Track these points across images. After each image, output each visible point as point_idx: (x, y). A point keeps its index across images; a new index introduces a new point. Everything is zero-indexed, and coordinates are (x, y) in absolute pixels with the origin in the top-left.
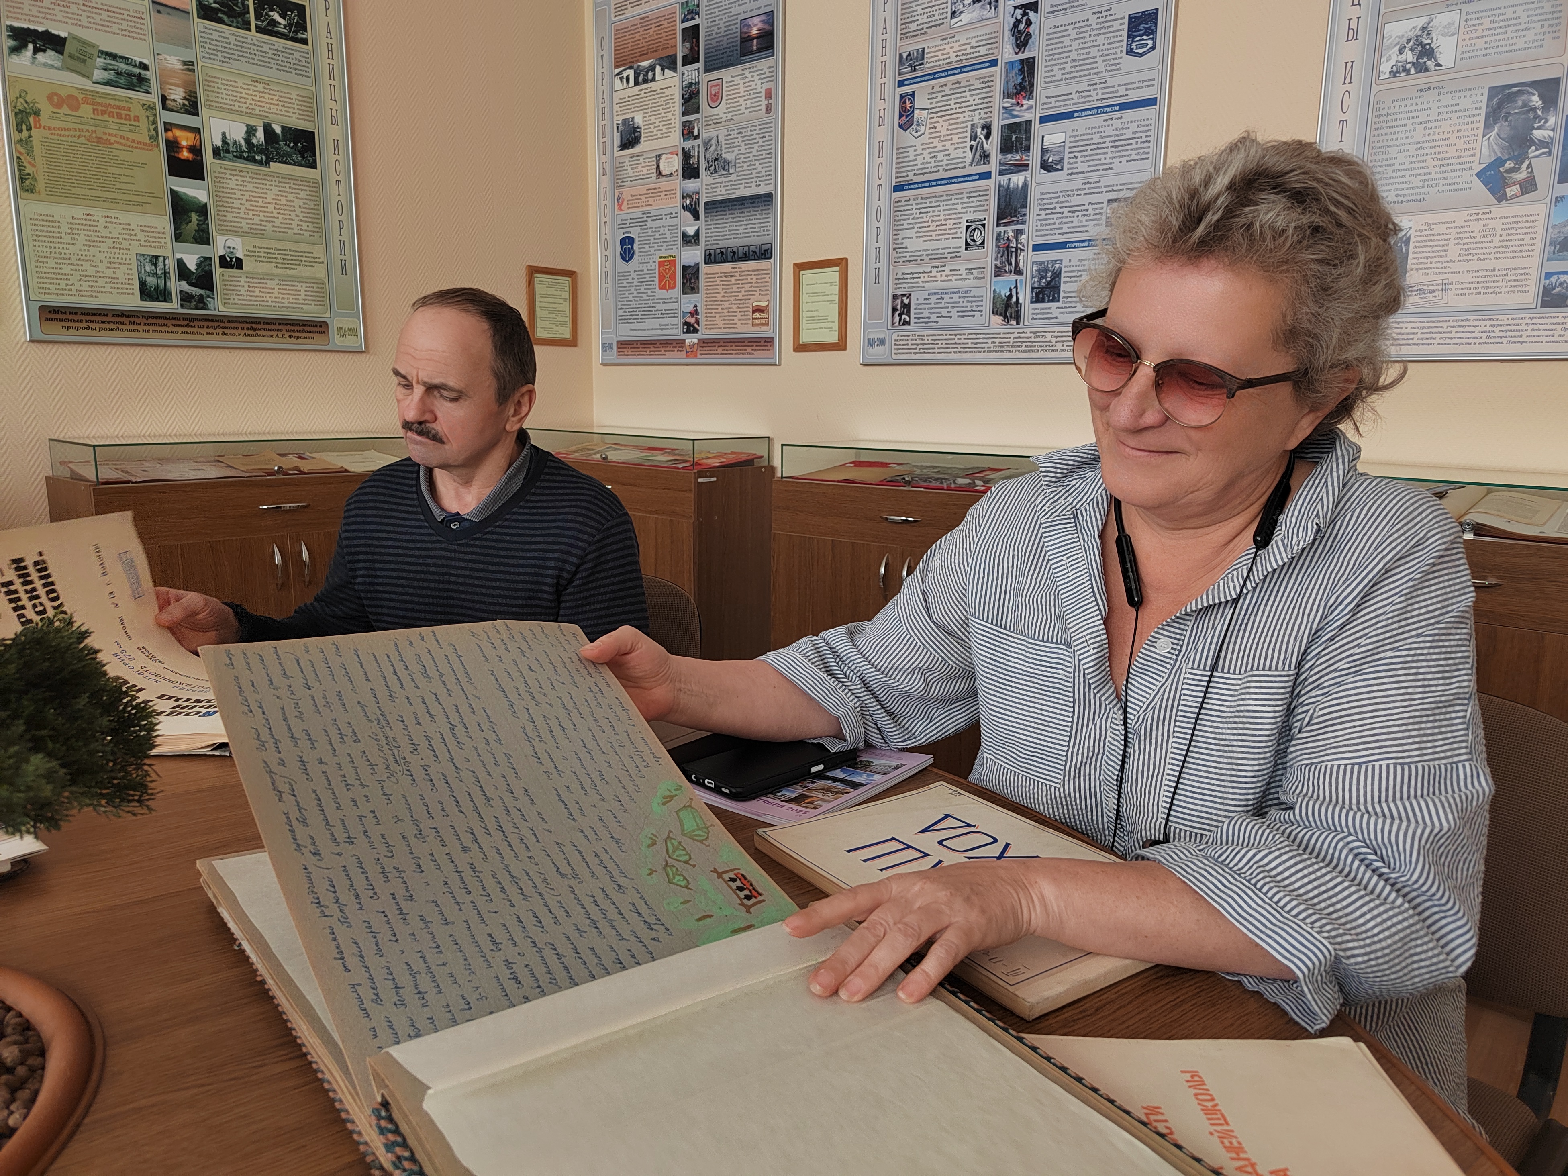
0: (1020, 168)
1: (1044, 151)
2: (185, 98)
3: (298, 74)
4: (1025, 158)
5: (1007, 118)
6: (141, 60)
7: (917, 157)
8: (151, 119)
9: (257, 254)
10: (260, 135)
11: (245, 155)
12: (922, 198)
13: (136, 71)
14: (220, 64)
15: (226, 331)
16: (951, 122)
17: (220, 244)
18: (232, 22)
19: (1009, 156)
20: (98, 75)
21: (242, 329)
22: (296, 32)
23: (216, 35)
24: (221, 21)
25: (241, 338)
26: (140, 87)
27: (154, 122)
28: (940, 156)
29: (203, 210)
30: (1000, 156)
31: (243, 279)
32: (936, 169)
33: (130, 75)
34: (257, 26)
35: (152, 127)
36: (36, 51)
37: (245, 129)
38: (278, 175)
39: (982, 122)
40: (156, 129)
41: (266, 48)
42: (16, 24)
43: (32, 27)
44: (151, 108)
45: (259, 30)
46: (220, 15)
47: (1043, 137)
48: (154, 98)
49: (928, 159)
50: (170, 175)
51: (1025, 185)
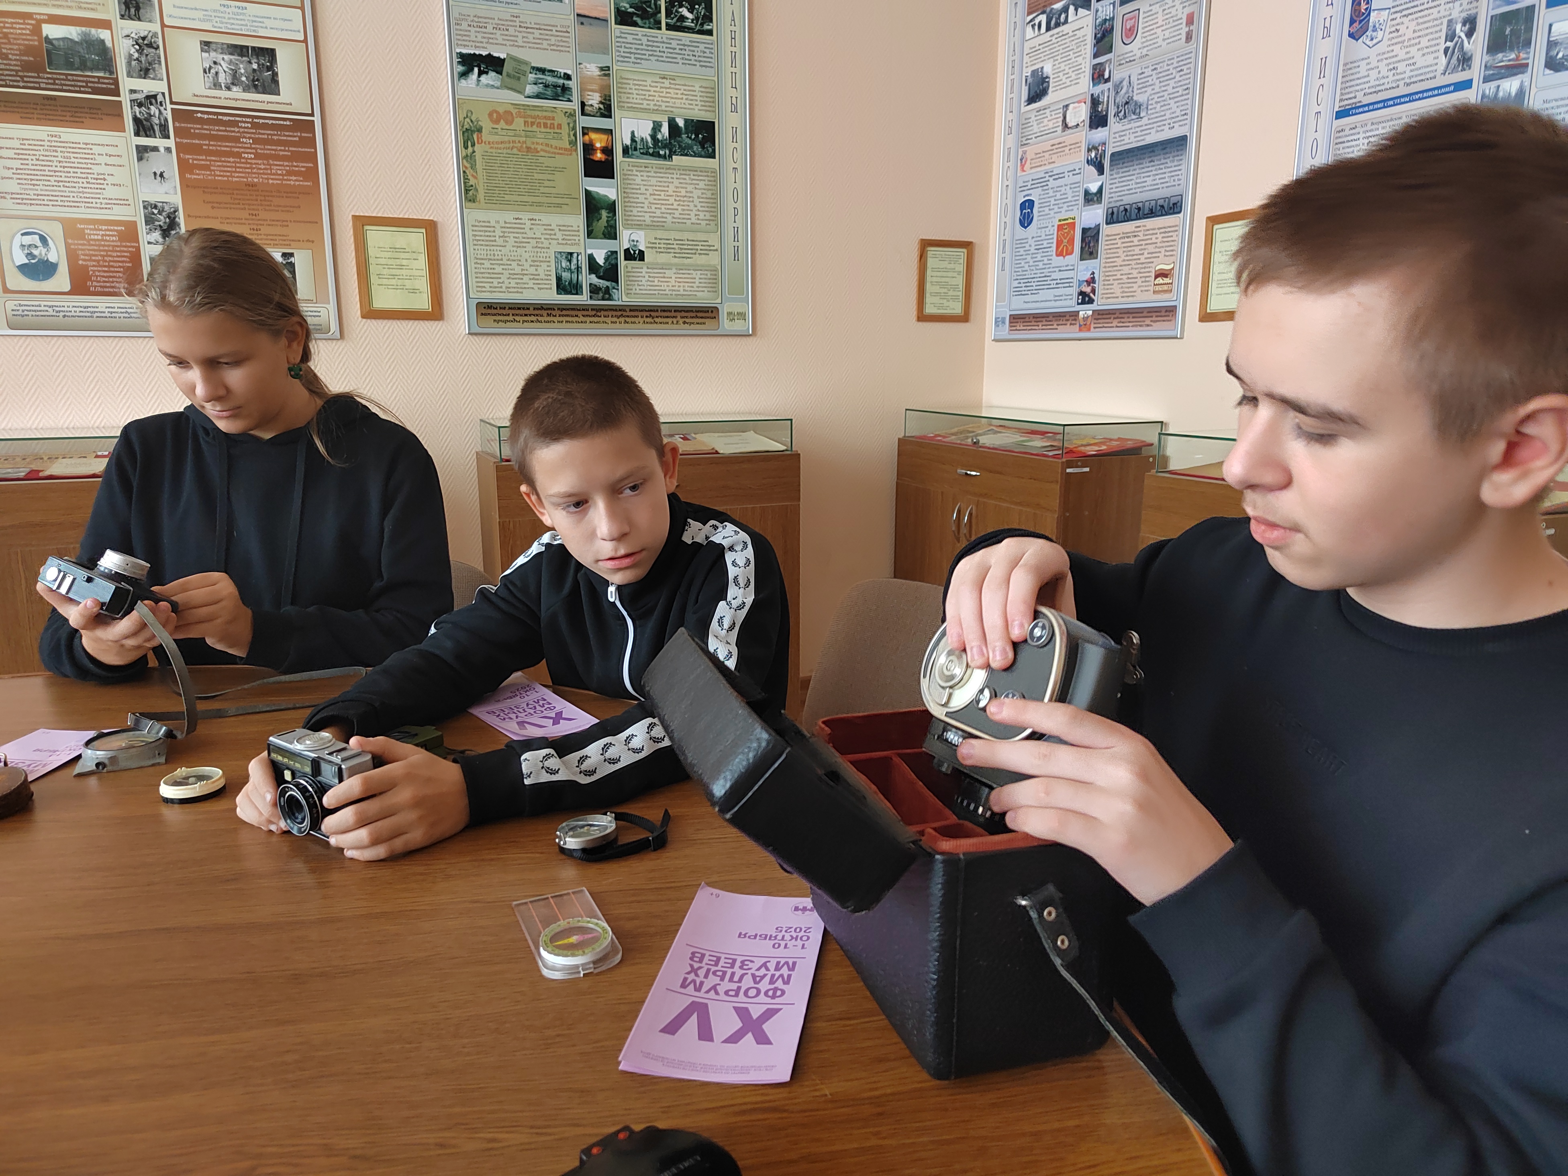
0: (1515, 71)
1: (1551, 44)
2: (601, 103)
3: (702, 66)
4: (1522, 55)
5: (1499, 6)
6: (565, 71)
7: (1370, 72)
8: (571, 125)
9: (658, 246)
10: (665, 129)
11: (651, 151)
12: (1372, 124)
13: (561, 81)
14: (633, 65)
15: (628, 319)
16: (1420, 20)
17: (626, 238)
18: (645, 23)
19: (1500, 56)
20: (530, 89)
21: (642, 317)
22: (702, 25)
23: (630, 38)
24: (635, 24)
25: (641, 325)
26: (563, 96)
27: (574, 128)
28: (1401, 67)
29: (612, 207)
30: (1486, 58)
31: (645, 270)
32: (1394, 85)
33: (555, 86)
34: (667, 24)
35: (572, 133)
36: (481, 73)
37: (652, 125)
38: (680, 168)
39: (1464, 15)
40: (575, 135)
41: (674, 44)
42: (465, 51)
43: (477, 53)
44: (572, 115)
45: (669, 27)
46: (635, 18)
47: (1551, 26)
48: (575, 106)
49: (1384, 72)
50: (585, 176)
51: (1521, 93)
